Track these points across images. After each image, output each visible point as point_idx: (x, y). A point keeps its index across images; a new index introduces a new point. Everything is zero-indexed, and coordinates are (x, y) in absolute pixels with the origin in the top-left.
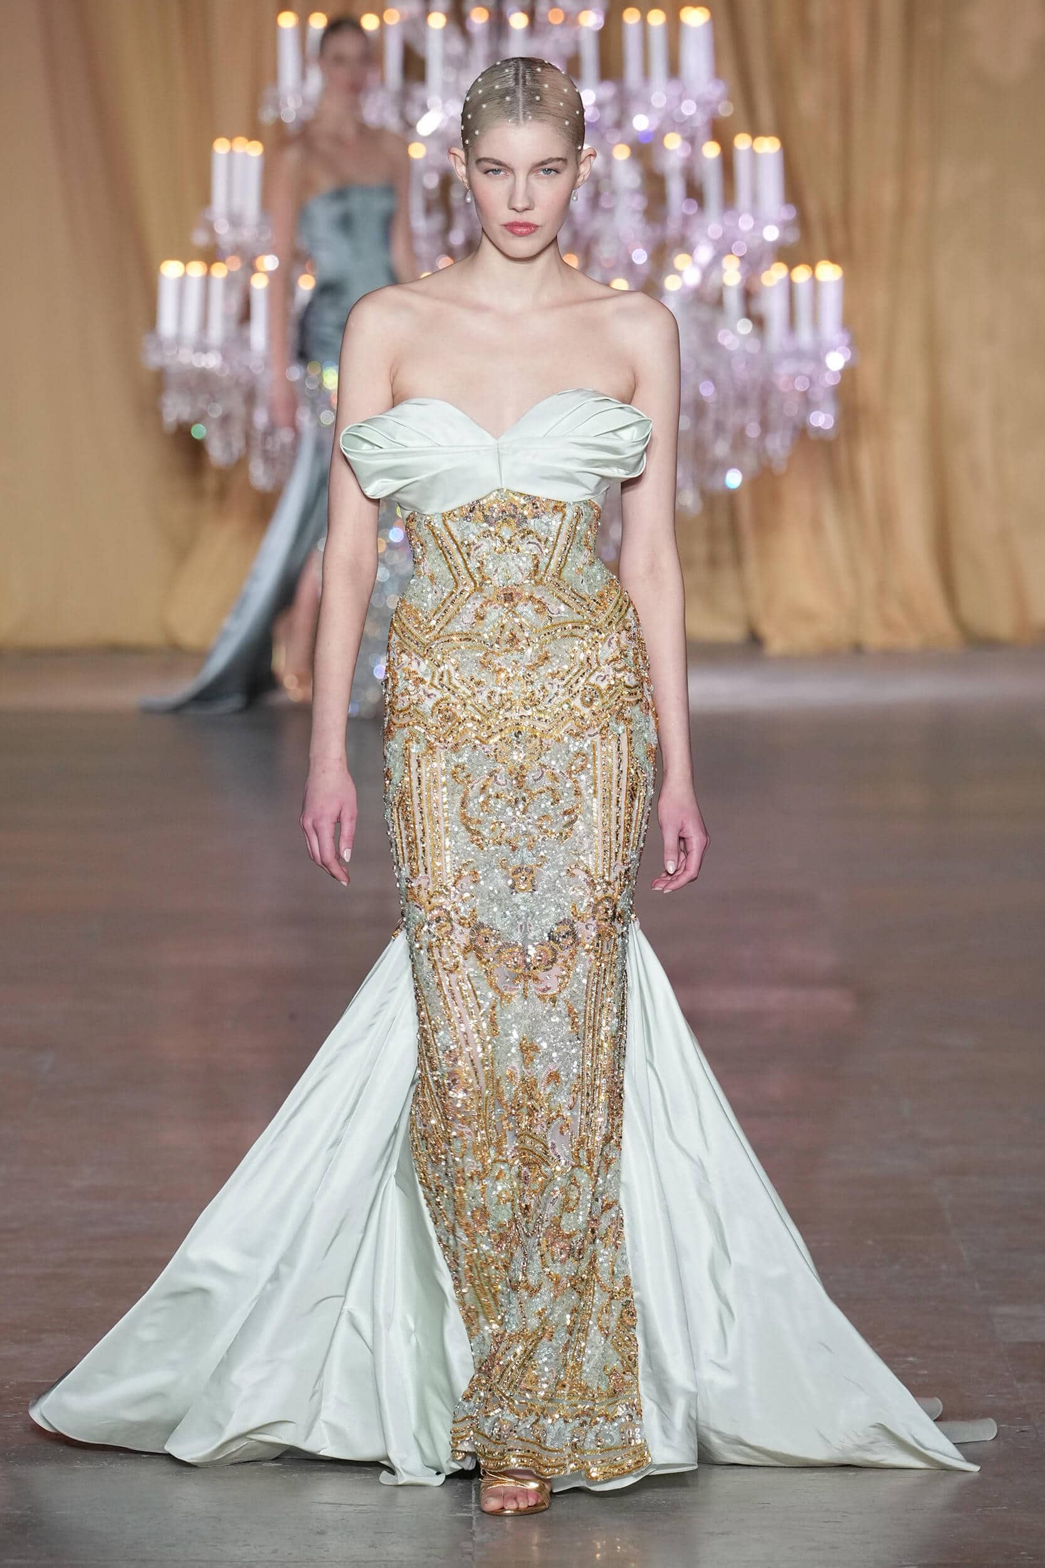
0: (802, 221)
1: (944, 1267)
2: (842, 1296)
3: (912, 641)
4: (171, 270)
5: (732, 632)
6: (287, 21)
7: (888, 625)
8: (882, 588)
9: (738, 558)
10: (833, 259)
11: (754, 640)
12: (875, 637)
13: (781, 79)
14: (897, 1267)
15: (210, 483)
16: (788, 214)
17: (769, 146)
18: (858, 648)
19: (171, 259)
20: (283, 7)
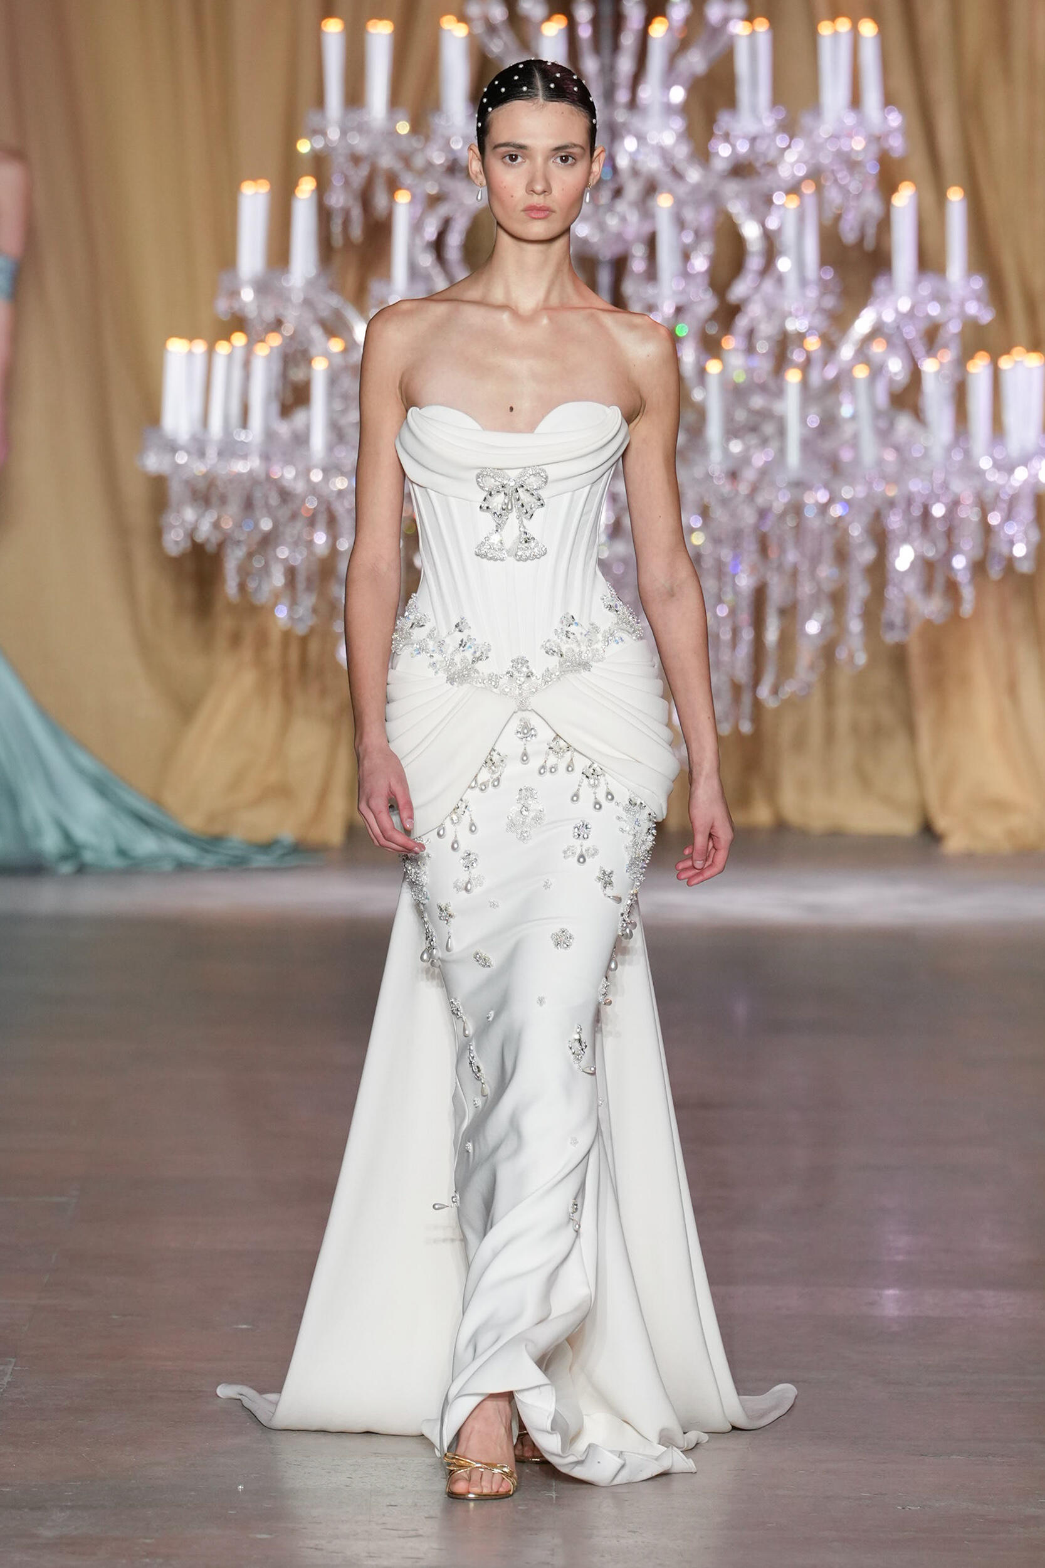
0: (997, 293)
4: (176, 347)
5: (900, 824)
6: (333, 28)
9: (910, 728)
10: (1035, 346)
11: (929, 833)
13: (969, 107)
15: (225, 624)
16: (978, 283)
17: (956, 196)
19: (181, 336)
20: (328, 12)
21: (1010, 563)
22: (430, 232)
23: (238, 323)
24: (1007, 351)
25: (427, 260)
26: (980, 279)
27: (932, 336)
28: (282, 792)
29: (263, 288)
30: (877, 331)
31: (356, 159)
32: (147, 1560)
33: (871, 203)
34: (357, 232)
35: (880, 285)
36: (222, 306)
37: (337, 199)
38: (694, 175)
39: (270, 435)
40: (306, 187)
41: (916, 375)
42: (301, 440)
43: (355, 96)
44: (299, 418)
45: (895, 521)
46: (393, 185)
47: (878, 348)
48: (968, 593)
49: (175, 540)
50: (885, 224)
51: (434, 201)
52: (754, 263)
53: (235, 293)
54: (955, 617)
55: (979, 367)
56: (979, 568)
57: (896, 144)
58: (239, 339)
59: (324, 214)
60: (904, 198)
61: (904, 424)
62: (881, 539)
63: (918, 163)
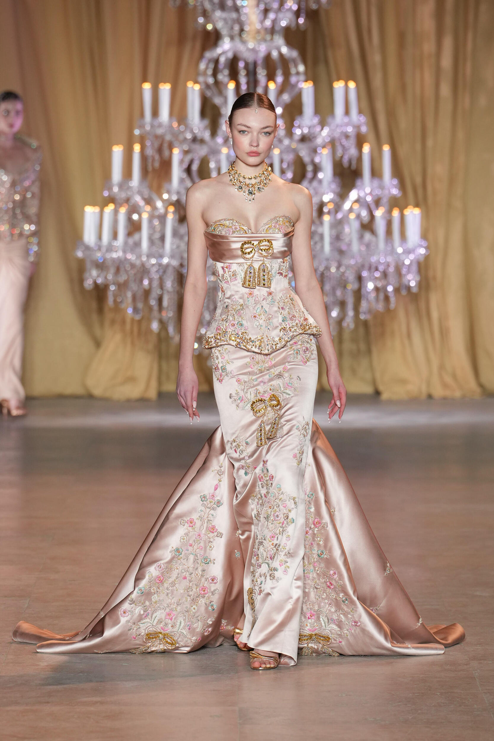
0: (402, 186)
1: (475, 706)
2: (425, 720)
3: (458, 394)
4: (88, 209)
5: (368, 390)
6: (147, 86)
7: (445, 385)
8: (442, 367)
9: (370, 353)
10: (417, 205)
11: (377, 393)
12: (438, 392)
13: (391, 114)
14: (452, 706)
15: (109, 316)
16: (395, 182)
17: (386, 148)
18: (430, 397)
19: (90, 205)
20: (145, 80)
21: (409, 288)
22: (185, 165)
23: (112, 200)
24: (406, 208)
25: (185, 175)
26: (397, 180)
27: (378, 202)
28: (131, 380)
29: (121, 186)
30: (357, 201)
31: (157, 137)
32: (81, 674)
33: (353, 151)
34: (157, 165)
35: (358, 183)
36: (106, 194)
37: (150, 152)
38: (286, 142)
39: (126, 243)
40: (137, 148)
41: (372, 217)
42: (138, 244)
43: (155, 112)
44: (136, 236)
45: (365, 274)
46: (171, 147)
47: (356, 207)
48: (393, 299)
49: (88, 283)
50: (360, 159)
51: (186, 152)
52: (309, 175)
53: (110, 189)
54: (388, 310)
55: (396, 213)
56: (397, 290)
57: (364, 129)
58: (111, 207)
59: (144, 158)
60: (366, 149)
61: (368, 236)
62: (360, 279)
63: (371, 137)
